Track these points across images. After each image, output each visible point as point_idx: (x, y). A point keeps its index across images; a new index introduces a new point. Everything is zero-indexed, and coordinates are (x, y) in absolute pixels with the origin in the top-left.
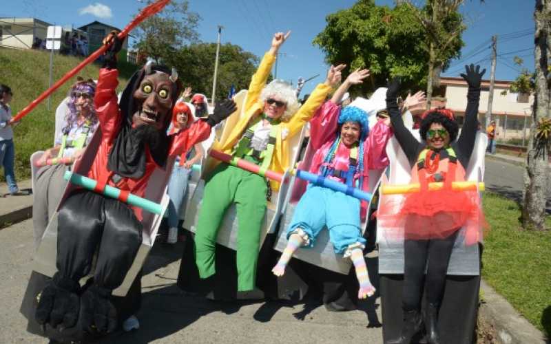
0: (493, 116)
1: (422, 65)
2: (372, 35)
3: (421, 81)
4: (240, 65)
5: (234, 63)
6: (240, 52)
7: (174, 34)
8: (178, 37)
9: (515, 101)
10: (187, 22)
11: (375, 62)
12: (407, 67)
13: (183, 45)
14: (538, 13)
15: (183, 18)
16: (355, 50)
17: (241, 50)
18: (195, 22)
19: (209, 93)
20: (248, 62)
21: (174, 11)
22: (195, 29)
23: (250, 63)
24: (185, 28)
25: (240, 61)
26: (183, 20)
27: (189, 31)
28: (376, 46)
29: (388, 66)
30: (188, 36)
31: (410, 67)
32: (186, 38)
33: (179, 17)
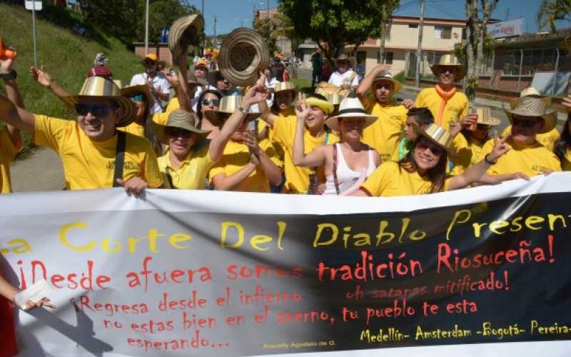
0: (423, 52)
1: (372, 19)
9: (439, 37)
11: (333, 17)
14: (468, 5)
16: (314, 6)
28: (333, 3)
29: (343, 20)
31: (362, 21)
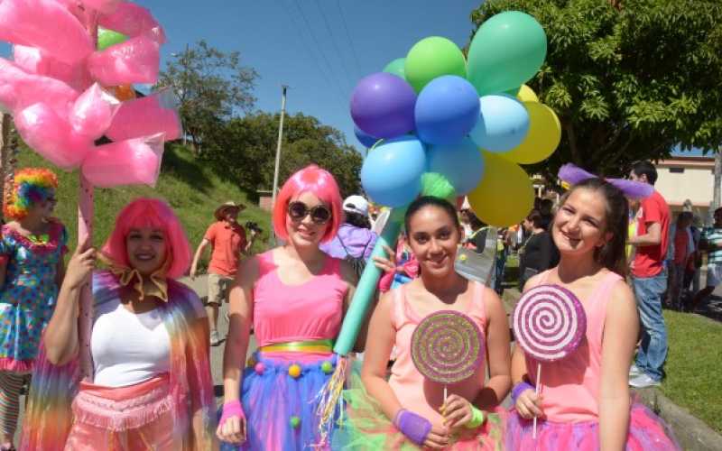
1: (700, 96)
2: (586, 32)
3: (698, 134)
4: (315, 144)
5: (308, 141)
6: (316, 126)
7: (219, 99)
8: (224, 104)
10: (238, 81)
12: (668, 102)
13: (233, 115)
15: (232, 76)
17: (317, 122)
18: (249, 81)
19: (269, 183)
20: (327, 140)
21: (218, 65)
22: (250, 91)
23: (331, 141)
24: (234, 89)
25: (316, 139)
26: (232, 79)
27: (240, 93)
28: (594, 58)
30: (240, 101)
31: (675, 102)
32: (237, 104)
33: (226, 74)
